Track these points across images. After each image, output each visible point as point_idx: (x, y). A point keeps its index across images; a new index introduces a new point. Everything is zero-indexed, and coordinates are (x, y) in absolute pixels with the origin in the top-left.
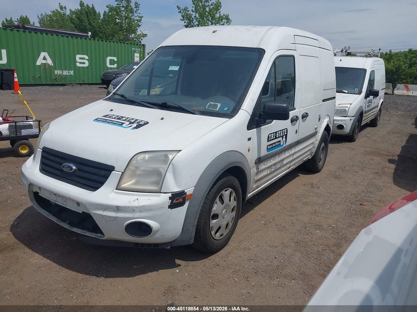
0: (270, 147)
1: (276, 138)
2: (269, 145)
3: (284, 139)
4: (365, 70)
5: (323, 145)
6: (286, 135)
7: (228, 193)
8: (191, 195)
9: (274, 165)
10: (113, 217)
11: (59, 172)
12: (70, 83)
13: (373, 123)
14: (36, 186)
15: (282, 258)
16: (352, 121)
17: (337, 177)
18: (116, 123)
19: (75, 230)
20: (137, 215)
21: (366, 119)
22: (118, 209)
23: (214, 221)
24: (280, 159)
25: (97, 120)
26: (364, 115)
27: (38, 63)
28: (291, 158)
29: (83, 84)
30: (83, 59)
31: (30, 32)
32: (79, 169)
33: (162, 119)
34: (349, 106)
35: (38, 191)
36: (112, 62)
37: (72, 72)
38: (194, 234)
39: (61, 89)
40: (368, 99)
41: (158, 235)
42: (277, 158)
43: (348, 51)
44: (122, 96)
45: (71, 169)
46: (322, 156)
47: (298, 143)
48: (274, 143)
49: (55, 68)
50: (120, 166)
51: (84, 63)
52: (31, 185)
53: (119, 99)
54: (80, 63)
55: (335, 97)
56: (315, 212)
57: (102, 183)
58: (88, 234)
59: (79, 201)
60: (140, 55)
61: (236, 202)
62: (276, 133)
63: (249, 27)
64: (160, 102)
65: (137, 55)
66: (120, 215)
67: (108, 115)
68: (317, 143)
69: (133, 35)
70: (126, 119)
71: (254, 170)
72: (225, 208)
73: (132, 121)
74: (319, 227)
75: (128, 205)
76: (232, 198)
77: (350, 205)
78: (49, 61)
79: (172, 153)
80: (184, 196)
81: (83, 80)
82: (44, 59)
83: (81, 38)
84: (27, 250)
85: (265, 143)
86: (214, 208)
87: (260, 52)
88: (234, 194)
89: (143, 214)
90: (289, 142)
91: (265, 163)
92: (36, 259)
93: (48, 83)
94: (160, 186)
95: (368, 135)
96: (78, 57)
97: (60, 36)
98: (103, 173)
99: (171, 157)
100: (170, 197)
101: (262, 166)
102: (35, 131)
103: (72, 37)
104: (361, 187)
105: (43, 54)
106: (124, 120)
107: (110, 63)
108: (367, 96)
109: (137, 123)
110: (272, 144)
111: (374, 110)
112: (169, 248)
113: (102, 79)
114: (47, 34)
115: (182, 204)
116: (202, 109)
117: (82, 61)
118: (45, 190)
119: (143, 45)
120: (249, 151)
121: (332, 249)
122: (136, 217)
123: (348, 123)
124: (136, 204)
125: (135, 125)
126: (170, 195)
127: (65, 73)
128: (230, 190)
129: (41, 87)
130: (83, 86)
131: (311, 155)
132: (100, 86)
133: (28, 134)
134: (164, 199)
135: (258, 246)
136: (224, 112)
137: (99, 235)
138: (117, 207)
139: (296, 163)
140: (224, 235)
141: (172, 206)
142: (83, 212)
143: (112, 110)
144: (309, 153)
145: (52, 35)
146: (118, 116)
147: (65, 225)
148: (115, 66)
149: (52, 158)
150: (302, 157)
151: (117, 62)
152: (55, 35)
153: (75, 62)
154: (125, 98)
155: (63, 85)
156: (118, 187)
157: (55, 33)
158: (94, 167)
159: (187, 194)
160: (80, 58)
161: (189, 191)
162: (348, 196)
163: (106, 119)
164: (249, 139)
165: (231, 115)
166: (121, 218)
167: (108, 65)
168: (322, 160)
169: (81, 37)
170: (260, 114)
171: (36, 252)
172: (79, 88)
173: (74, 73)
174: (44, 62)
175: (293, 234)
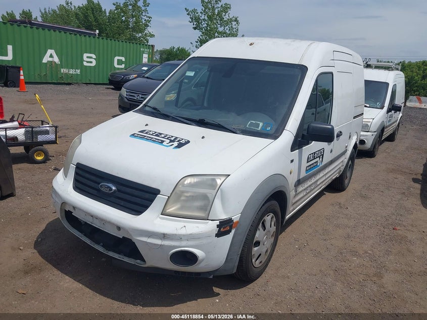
0: (309, 168)
1: (314, 159)
2: (308, 166)
3: (321, 159)
4: (387, 84)
5: (350, 162)
6: (323, 155)
7: (269, 217)
8: (238, 222)
9: (310, 186)
10: (158, 245)
11: (96, 192)
12: (76, 82)
13: (391, 138)
14: (70, 205)
15: (323, 288)
16: (374, 136)
17: (364, 197)
18: (155, 141)
19: (111, 254)
20: (184, 243)
21: (386, 134)
22: (164, 236)
23: (256, 249)
24: (315, 180)
25: (133, 135)
26: (385, 130)
27: (45, 61)
28: (324, 178)
29: (89, 84)
30: (91, 58)
31: (37, 28)
32: (119, 190)
33: (203, 137)
34: (371, 120)
35: (72, 210)
36: (120, 62)
37: (78, 71)
38: (237, 264)
39: (67, 88)
40: (390, 113)
41: (202, 265)
42: (313, 178)
43: (368, 63)
44: (154, 109)
45: (111, 189)
46: (348, 175)
47: (332, 162)
48: (312, 164)
49: (62, 66)
50: (166, 190)
51: (91, 62)
52: (64, 203)
53: (152, 112)
54: (88, 62)
55: (363, 114)
56: (349, 236)
57: (146, 207)
58: (126, 260)
59: (119, 225)
60: (149, 56)
61: (275, 227)
62: (315, 153)
63: (289, 41)
64: (197, 118)
65: (145, 56)
66: (166, 243)
67: (145, 131)
68: (346, 161)
69: (140, 34)
70: (165, 136)
71: (293, 193)
72: (266, 234)
73: (172, 139)
74: (354, 253)
75: (175, 232)
76: (273, 223)
77: (382, 229)
78: (56, 59)
79: (221, 178)
80: (231, 224)
81: (90, 80)
82: (51, 56)
83: (89, 37)
84: (57, 272)
85: (305, 164)
86: (257, 235)
87: (303, 69)
88: (274, 219)
89: (190, 243)
90: (324, 163)
91: (303, 185)
92: (67, 283)
93: (53, 81)
94: (207, 212)
95: (387, 151)
96: (85, 55)
97: (68, 33)
98: (147, 196)
99: (219, 182)
100: (217, 225)
101: (300, 189)
102: (51, 137)
103: (80, 35)
104: (390, 208)
105: (50, 52)
106: (163, 138)
107: (118, 63)
108: (389, 111)
109: (178, 141)
110: (310, 165)
111: (393, 125)
112: (211, 277)
113: (109, 80)
114: (55, 31)
115: (228, 232)
116: (242, 127)
117: (89, 60)
118: (81, 210)
119: (152, 46)
120: (291, 173)
121: (373, 279)
122: (182, 245)
123: (369, 138)
124: (183, 232)
125: (176, 144)
126: (218, 223)
127: (72, 72)
128: (272, 215)
129: (46, 85)
130: (90, 86)
131: (339, 173)
132: (107, 86)
133: (45, 140)
134: (211, 227)
135: (296, 274)
136: (266, 132)
137: (139, 261)
138: (164, 234)
139: (326, 183)
140: (263, 262)
141: (219, 235)
142: (123, 237)
143: (147, 125)
144: (337, 172)
145: (60, 32)
146: (156, 132)
147: (100, 249)
148: (123, 66)
149: (87, 175)
150: (332, 176)
151: (125, 63)
152: (63, 33)
153: (82, 60)
154: (159, 111)
155: (69, 84)
156: (163, 212)
157: (63, 30)
158: (137, 189)
159: (234, 221)
160: (88, 57)
161: (236, 218)
162: (379, 218)
163: (143, 135)
164: (292, 161)
165: (275, 135)
166: (167, 246)
167: (116, 65)
168: (348, 178)
169: (90, 35)
170: (303, 134)
171: (66, 274)
172: (86, 88)
173: (81, 72)
174: (51, 59)
175: (329, 261)
